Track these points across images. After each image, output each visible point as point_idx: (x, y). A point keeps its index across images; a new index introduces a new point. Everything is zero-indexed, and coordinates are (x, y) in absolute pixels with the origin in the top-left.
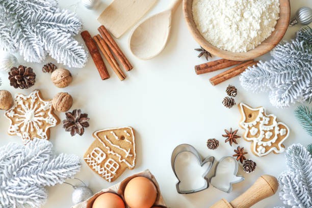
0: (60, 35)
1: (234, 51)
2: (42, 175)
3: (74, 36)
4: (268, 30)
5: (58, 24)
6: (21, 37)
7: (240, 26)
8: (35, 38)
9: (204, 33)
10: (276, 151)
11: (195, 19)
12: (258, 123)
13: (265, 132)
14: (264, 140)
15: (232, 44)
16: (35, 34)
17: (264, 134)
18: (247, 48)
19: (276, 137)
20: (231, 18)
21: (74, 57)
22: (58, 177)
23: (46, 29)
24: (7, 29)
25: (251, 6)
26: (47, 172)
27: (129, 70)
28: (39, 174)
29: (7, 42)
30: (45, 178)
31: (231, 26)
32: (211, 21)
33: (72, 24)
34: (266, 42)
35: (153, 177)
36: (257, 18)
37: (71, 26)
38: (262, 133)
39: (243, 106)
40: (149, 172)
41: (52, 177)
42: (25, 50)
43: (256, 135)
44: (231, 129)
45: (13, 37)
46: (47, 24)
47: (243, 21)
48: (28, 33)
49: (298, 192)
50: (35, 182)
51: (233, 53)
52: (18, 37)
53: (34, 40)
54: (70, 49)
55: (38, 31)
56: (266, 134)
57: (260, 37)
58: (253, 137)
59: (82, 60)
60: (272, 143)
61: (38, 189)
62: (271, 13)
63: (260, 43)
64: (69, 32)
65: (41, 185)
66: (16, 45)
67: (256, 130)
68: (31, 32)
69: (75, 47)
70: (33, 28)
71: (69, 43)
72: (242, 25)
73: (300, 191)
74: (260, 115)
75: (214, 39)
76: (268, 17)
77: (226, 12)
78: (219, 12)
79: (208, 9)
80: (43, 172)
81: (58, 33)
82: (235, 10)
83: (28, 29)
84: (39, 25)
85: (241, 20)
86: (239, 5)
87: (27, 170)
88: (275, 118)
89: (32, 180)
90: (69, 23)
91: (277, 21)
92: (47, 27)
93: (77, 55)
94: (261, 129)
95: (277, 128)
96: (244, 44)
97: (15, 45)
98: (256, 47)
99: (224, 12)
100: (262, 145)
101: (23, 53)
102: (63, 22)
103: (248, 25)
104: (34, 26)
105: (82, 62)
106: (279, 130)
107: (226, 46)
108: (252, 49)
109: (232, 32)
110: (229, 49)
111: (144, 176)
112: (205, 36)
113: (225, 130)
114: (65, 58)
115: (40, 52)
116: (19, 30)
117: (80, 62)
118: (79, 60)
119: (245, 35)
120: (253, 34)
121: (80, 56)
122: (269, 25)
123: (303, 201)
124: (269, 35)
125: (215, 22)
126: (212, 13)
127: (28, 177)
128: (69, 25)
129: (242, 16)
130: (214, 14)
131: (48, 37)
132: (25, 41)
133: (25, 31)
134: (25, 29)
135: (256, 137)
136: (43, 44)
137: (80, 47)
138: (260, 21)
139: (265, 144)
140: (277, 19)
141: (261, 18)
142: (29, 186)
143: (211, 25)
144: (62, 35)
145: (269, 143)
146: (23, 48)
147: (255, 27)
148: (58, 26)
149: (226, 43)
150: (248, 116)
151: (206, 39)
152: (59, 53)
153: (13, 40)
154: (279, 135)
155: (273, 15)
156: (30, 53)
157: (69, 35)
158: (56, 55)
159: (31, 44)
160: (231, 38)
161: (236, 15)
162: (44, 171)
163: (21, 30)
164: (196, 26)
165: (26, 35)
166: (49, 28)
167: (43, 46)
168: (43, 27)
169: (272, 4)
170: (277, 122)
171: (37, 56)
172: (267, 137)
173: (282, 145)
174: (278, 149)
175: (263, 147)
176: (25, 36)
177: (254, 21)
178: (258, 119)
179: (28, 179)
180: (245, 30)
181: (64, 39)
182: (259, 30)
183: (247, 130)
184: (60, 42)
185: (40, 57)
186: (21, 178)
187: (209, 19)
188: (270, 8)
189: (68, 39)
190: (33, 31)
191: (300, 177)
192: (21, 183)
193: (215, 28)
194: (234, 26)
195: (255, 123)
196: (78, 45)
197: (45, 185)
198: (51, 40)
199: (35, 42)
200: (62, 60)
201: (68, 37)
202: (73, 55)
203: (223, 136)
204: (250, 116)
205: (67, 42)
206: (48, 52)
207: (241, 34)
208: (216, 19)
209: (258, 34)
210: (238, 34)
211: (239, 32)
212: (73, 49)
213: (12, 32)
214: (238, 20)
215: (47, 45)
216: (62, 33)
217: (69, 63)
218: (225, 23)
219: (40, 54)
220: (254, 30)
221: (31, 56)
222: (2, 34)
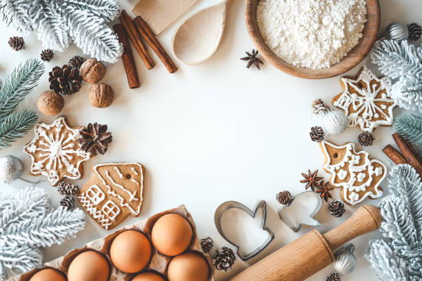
0: (90, 18)
1: (314, 68)
2: (36, 233)
3: (107, 23)
4: (355, 37)
5: (90, 6)
6: (41, 16)
7: (319, 36)
8: (59, 20)
9: (274, 49)
10: (373, 196)
11: (262, 32)
12: (346, 164)
13: (357, 173)
14: (356, 184)
15: (311, 59)
16: (59, 15)
17: (356, 177)
18: (330, 62)
19: (370, 179)
20: (307, 26)
21: (104, 49)
22: (55, 235)
23: (73, 10)
24: (25, 5)
25: (330, 10)
26: (41, 229)
27: (173, 72)
28: (32, 231)
29: (23, 21)
30: (39, 237)
31: (307, 36)
32: (283, 33)
33: (106, 7)
34: (353, 53)
36: (339, 24)
37: (106, 10)
38: (353, 175)
39: (325, 144)
41: (49, 236)
42: (44, 34)
43: (346, 180)
44: (309, 171)
45: (31, 16)
46: (76, 4)
47: (323, 29)
48: (50, 13)
49: (402, 223)
50: (26, 242)
51: (313, 71)
52: (37, 17)
53: (57, 22)
54: (101, 38)
55: (63, 11)
56: (358, 176)
57: (345, 47)
58: (342, 181)
59: (114, 52)
60: (366, 187)
61: (30, 249)
62: (356, 15)
63: (346, 55)
64: (102, 16)
65: (35, 245)
66: (35, 26)
67: (345, 173)
68: (55, 12)
69: (107, 36)
70: (57, 7)
71: (100, 30)
72: (321, 34)
73: (405, 222)
74: (348, 153)
75: (288, 56)
76: (353, 21)
77: (300, 20)
78: (291, 21)
79: (276, 18)
80: (36, 230)
81: (88, 17)
82: (311, 15)
83: (51, 7)
84: (65, 4)
85: (319, 29)
86: (315, 10)
87: (17, 226)
88: (367, 155)
89: (23, 238)
90: (103, 5)
91: (365, 24)
92: (75, 7)
93: (109, 46)
94: (351, 171)
95: (371, 168)
96: (327, 57)
97: (33, 26)
98: (341, 60)
99: (297, 19)
100: (354, 191)
101: (41, 37)
102: (96, 4)
103: (329, 33)
104: (59, 5)
105: (114, 56)
106: (374, 170)
107: (304, 62)
108: (337, 63)
109: (310, 44)
110: (308, 65)
111: (178, 213)
112: (276, 52)
113: (302, 174)
114: (93, 48)
115: (63, 38)
116: (40, 7)
117: (112, 55)
118: (110, 52)
119: (326, 46)
120: (337, 44)
121: (112, 48)
122: (355, 31)
123: (407, 235)
124: (356, 43)
125: (287, 34)
126: (282, 22)
127: (17, 234)
128: (102, 8)
129: (321, 22)
130: (285, 23)
131: (75, 20)
132: (46, 22)
133: (48, 10)
134: (47, 8)
135: (347, 182)
136: (68, 28)
137: (114, 37)
138: (343, 27)
139: (357, 189)
140: (364, 21)
141: (345, 22)
142: (20, 247)
143: (283, 37)
144: (92, 20)
145: (362, 188)
146: (42, 31)
147: (338, 35)
148: (89, 8)
149: (304, 59)
150: (332, 156)
151: (278, 55)
152: (86, 40)
153: (30, 19)
154: (374, 176)
155: (359, 17)
156: (51, 38)
157: (102, 20)
158: (83, 43)
159: (53, 27)
160: (309, 52)
161: (312, 22)
162: (38, 227)
163: (42, 8)
164: (264, 41)
165: (48, 14)
166: (78, 9)
167: (68, 32)
168: (70, 7)
169: (357, 4)
170: (370, 160)
171: (58, 42)
172: (360, 180)
173: (380, 188)
174: (375, 193)
175: (356, 192)
176: (47, 16)
177: (336, 28)
178: (346, 159)
179: (18, 237)
180: (326, 41)
181: (95, 25)
182: (343, 39)
183: (334, 174)
184: (89, 29)
185: (62, 44)
186: (9, 236)
187: (280, 30)
188: (354, 10)
189: (100, 25)
190: (58, 12)
192: (9, 243)
193: (288, 39)
194: (312, 37)
195: (342, 164)
196: (112, 34)
197: (39, 246)
198: (79, 25)
199: (58, 25)
200: (89, 50)
201: (100, 23)
202: (104, 45)
203: (301, 182)
204: (336, 156)
205: (98, 29)
206: (73, 39)
207: (321, 46)
208: (288, 30)
209: (342, 44)
210: (317, 46)
211: (318, 44)
212: (105, 39)
213: (31, 9)
214: (316, 29)
215: (73, 30)
216: (93, 17)
217: (97, 54)
218: (300, 33)
219: (63, 40)
220: (337, 40)
221: (51, 42)
222: (18, 10)
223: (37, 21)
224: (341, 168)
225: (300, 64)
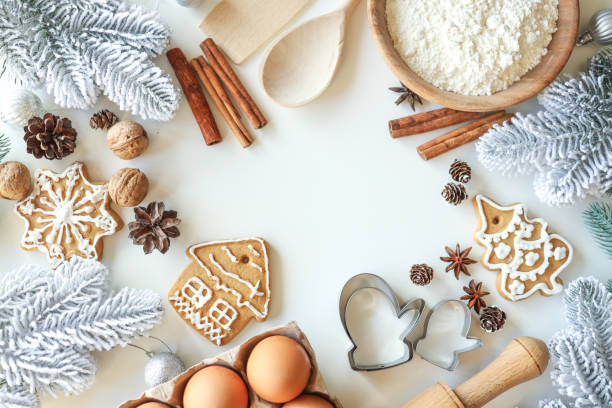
0: (125, 54)
1: (466, 94)
2: (87, 328)
3: (153, 59)
4: (535, 52)
5: (123, 35)
6: (50, 57)
7: (480, 44)
8: (77, 61)
9: (408, 57)
10: (547, 291)
11: (392, 29)
12: (511, 235)
13: (525, 252)
14: (522, 268)
15: (463, 79)
16: (77, 53)
17: (523, 257)
18: (492, 87)
19: (546, 264)
20: (463, 28)
21: (152, 99)
22: (117, 332)
23: (98, 43)
24: (21, 41)
25: (502, 6)
26: (95, 323)
27: (260, 127)
28: (81, 326)
29: (22, 67)
30: (91, 335)
31: (461, 43)
32: (423, 33)
33: (149, 34)
34: (529, 77)
35: (302, 336)
36: (512, 29)
37: (148, 39)
38: (518, 254)
39: (482, 201)
40: (297, 327)
41: (107, 333)
42: (57, 83)
43: (507, 260)
44: (458, 246)
45: (34, 58)
46: (101, 34)
47: (486, 33)
48: (64, 50)
49: (588, 371)
50: (73, 342)
51: (463, 97)
52: (43, 58)
53: (75, 65)
54: (145, 84)
55: (83, 47)
56: (527, 257)
57: (518, 66)
58: (500, 261)
59: (168, 104)
60: (537, 275)
61: (78, 355)
62: (541, 19)
63: (518, 78)
64: (143, 49)
65: (84, 347)
66: (41, 74)
67: (507, 249)
68: (70, 49)
69: (156, 80)
70: (73, 40)
71: (143, 70)
72: (484, 42)
73: (592, 370)
74: (516, 219)
75: (427, 70)
76: (535, 27)
77: (453, 16)
78: (438, 16)
79: (416, 10)
80: (88, 324)
81: (123, 51)
82: (471, 11)
83: (63, 42)
84: (85, 35)
85: (481, 33)
86: (478, 4)
87: (57, 318)
88: (545, 225)
89: (66, 337)
90: (144, 32)
91: (553, 35)
92: (101, 39)
93: (158, 94)
94: (517, 247)
95: (548, 247)
96: (488, 79)
97: (38, 74)
98: (509, 86)
99: (448, 16)
100: (518, 278)
101: (53, 90)
102: (132, 31)
103: (496, 42)
104: (75, 37)
105: (169, 109)
106: (553, 250)
107: (451, 82)
108: (502, 91)
109: (464, 55)
110: (457, 88)
111: (285, 335)
112: (411, 62)
113: (446, 248)
114: (135, 101)
115: (87, 88)
116: (46, 44)
117: (165, 109)
118: (162, 104)
119: (489, 61)
120: (505, 61)
121: (164, 97)
122: (536, 43)
123: (597, 389)
124: (536, 61)
125: (430, 36)
126: (424, 17)
127: (58, 331)
128: (143, 36)
129: (484, 24)
130: (428, 19)
131: (102, 59)
132: (57, 66)
133: (58, 47)
134: (57, 43)
135: (508, 263)
136: (92, 72)
137: (166, 80)
138: (519, 34)
139: (523, 277)
140: (552, 31)
141: (522, 28)
142: (61, 351)
143: (424, 40)
144: (129, 55)
145: (532, 275)
146: (53, 79)
147: (509, 46)
148: (123, 38)
149: (451, 77)
150: (491, 221)
151: (413, 68)
152: (123, 89)
153: (33, 63)
154: (551, 259)
155: (545, 23)
156: (67, 90)
157: (144, 55)
158: (117, 93)
159: (69, 71)
160: (460, 67)
161: (471, 22)
162: (89, 320)
164: (393, 43)
165: (60, 53)
166: (105, 41)
167: (93, 77)
168: (93, 39)
169: (544, 2)
170: (549, 234)
171: (80, 95)
172: (529, 263)
173: (558, 280)
174: (550, 287)
175: (521, 281)
176: (58, 56)
177: (507, 35)
178: (511, 228)
179: (59, 335)
180: (489, 52)
181: (134, 64)
182: (516, 53)
183: (490, 248)
184: (125, 70)
185: (86, 98)
186: (46, 334)
187: (419, 28)
188: (538, 11)
189: (143, 62)
190: (74, 47)
191: (592, 342)
192: (45, 344)
193: (431, 46)
194: (468, 45)
195: (504, 235)
196: (161, 77)
197: (91, 349)
198: (109, 66)
199: (77, 68)
200: (129, 103)
201: (143, 59)
202: (152, 94)
203: (442, 259)
204: (496, 221)
205: (139, 70)
206: (102, 88)
207: (481, 60)
208: (432, 29)
209: (514, 60)
210: (474, 59)
211: (476, 56)
212: (151, 84)
213: (32, 47)
214: (475, 33)
215: (100, 75)
216: (130, 52)
217: (142, 109)
218: (449, 37)
219: (87, 92)
220: (506, 53)
221: (69, 96)
222: (12, 51)
223: (43, 65)
224: (502, 240)
225: (445, 85)
